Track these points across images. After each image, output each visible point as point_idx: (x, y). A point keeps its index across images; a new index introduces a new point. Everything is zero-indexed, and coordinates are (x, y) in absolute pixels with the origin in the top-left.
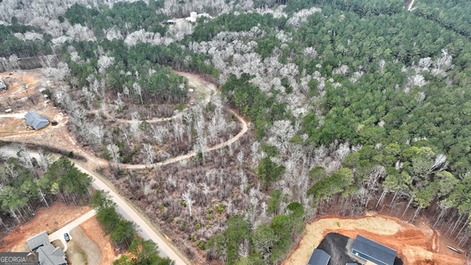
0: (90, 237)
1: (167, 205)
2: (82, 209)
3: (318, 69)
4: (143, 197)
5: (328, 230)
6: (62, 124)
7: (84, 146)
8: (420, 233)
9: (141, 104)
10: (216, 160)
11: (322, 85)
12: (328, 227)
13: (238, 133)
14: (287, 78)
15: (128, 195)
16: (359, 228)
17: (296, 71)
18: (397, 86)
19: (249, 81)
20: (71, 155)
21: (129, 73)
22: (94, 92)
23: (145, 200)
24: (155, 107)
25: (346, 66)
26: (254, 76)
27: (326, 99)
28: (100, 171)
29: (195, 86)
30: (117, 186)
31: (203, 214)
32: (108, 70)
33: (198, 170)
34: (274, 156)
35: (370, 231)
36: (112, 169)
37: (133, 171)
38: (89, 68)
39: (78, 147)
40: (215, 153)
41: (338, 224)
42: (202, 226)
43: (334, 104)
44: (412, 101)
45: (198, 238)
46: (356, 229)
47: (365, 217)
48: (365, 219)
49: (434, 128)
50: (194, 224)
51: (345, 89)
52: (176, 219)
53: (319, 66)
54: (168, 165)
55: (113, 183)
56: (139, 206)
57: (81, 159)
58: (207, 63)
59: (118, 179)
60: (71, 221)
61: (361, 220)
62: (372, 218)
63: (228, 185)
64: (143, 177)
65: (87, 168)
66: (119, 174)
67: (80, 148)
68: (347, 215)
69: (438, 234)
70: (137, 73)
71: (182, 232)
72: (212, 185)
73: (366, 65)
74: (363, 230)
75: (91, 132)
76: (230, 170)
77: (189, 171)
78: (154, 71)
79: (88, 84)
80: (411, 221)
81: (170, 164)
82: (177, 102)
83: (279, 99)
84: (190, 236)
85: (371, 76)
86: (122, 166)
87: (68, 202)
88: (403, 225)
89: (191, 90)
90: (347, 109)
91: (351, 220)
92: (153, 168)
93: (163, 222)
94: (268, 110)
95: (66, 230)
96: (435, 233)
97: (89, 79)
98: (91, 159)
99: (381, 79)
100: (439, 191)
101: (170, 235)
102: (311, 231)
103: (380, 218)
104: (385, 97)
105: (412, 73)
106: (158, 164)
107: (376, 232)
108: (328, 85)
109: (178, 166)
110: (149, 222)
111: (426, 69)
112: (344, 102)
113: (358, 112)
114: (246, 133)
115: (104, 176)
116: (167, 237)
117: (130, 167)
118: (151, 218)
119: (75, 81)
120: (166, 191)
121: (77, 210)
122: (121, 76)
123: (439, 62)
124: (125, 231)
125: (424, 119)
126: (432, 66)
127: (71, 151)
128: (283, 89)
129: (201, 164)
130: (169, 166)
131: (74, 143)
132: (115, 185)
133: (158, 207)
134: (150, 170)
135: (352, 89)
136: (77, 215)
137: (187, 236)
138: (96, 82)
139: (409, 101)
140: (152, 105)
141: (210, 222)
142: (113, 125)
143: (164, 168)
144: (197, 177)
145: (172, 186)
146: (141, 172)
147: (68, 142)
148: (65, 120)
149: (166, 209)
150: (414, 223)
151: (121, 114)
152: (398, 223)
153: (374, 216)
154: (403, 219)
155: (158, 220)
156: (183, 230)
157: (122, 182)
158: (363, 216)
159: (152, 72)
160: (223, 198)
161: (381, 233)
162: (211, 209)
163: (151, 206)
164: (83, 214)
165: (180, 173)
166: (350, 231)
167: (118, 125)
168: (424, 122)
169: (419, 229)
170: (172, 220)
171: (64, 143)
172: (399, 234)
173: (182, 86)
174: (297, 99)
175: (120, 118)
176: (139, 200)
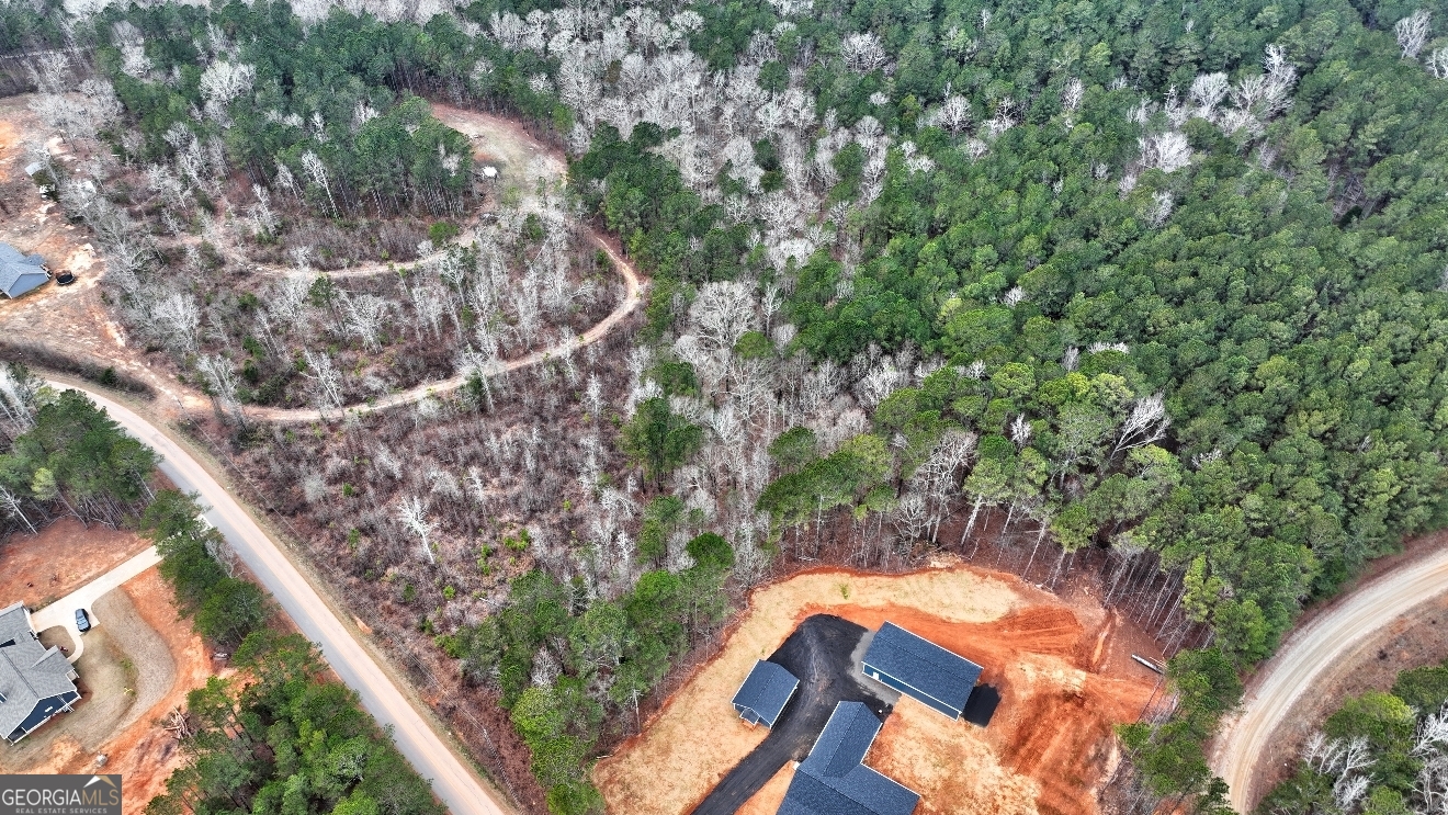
0: (148, 620)
1: (368, 530)
2: (132, 541)
3: (873, 111)
4: (304, 507)
5: (812, 608)
6: (88, 283)
7: (151, 350)
8: (1069, 617)
9: (330, 216)
10: (528, 398)
11: (876, 164)
12: (812, 598)
13: (607, 314)
14: (777, 138)
15: (263, 501)
16: (902, 602)
17: (807, 116)
18: (1102, 170)
19: (656, 150)
20: (108, 380)
21: (295, 120)
22: (186, 180)
23: (310, 516)
24: (374, 228)
25: (964, 100)
26: (676, 132)
27: (878, 209)
28: (191, 428)
29: (503, 157)
30: (235, 475)
31: (468, 558)
32: (230, 107)
33: (472, 427)
34: (682, 393)
35: (930, 611)
36: (223, 421)
37: (284, 430)
38: (175, 102)
39: (132, 353)
40: (528, 378)
41: (844, 591)
42: (460, 591)
43: (901, 227)
44: (1129, 223)
45: (445, 626)
46: (892, 605)
47: (925, 570)
48: (924, 578)
49: (1163, 313)
50: (441, 587)
51: (942, 179)
52: (392, 571)
53: (878, 99)
54: (386, 411)
55: (224, 463)
56: (291, 534)
57: (137, 390)
58: (539, 84)
59: (238, 452)
60: (98, 575)
61: (912, 579)
62: (945, 575)
63: (550, 475)
64: (310, 450)
65: (152, 418)
66: (244, 437)
67: (137, 358)
68: (872, 565)
69: (1119, 621)
70: (317, 118)
71: (403, 610)
72: (505, 475)
73: (1024, 95)
74: (909, 608)
75: (160, 311)
76: (565, 429)
77: (443, 431)
78: (371, 113)
79: (172, 153)
80: (1049, 584)
81: (395, 408)
82: (441, 213)
83: (737, 207)
84: (424, 620)
85: (1032, 135)
86: (253, 413)
87: (90, 520)
88: (1027, 595)
89: (490, 172)
90: (932, 246)
91: (884, 580)
92: (341, 421)
93: (354, 580)
94: (696, 245)
95: (84, 598)
96: (1110, 617)
97: (172, 136)
98: (168, 392)
99: (1059, 148)
100: (1120, 508)
101: (367, 618)
102: (764, 608)
103: (967, 576)
104: (1057, 204)
105: (1159, 124)
106: (356, 408)
107: (944, 614)
108: (895, 162)
109: (414, 416)
110: (315, 579)
111: (1204, 112)
112: (932, 218)
113: (963, 255)
114: (631, 314)
115: (202, 443)
116: (361, 623)
117: (279, 416)
118: (322, 568)
119: (132, 141)
120: (371, 492)
121: (118, 544)
122: (270, 128)
123: (1251, 87)
124: (228, 610)
125: (1142, 282)
126: (1226, 102)
127: (107, 365)
128: (755, 175)
129: (483, 410)
130: (392, 414)
131: (121, 342)
132: (231, 472)
133: (344, 537)
134: (333, 427)
135: (963, 176)
136: (116, 557)
137: (415, 620)
138: (194, 146)
139: (1120, 221)
140: (364, 221)
141: (486, 582)
142: (241, 285)
143: (376, 420)
144: (463, 451)
145: (391, 477)
146: (307, 432)
147: (104, 337)
148: (97, 267)
149: (365, 543)
150: (1058, 589)
151: (270, 249)
152: (1015, 588)
153: (950, 569)
154: (1030, 578)
155: (339, 574)
156: (405, 604)
157: (249, 460)
158: (922, 568)
159: (365, 115)
160: (533, 511)
161: (960, 616)
162: (494, 545)
163: (326, 533)
164: (132, 554)
165: (417, 437)
166: (873, 609)
167: (257, 285)
168: (1139, 291)
169: (1067, 606)
170: (379, 576)
171: (90, 342)
172: (1011, 620)
173: (451, 164)
174: (791, 208)
175: (265, 261)
176: (293, 515)
